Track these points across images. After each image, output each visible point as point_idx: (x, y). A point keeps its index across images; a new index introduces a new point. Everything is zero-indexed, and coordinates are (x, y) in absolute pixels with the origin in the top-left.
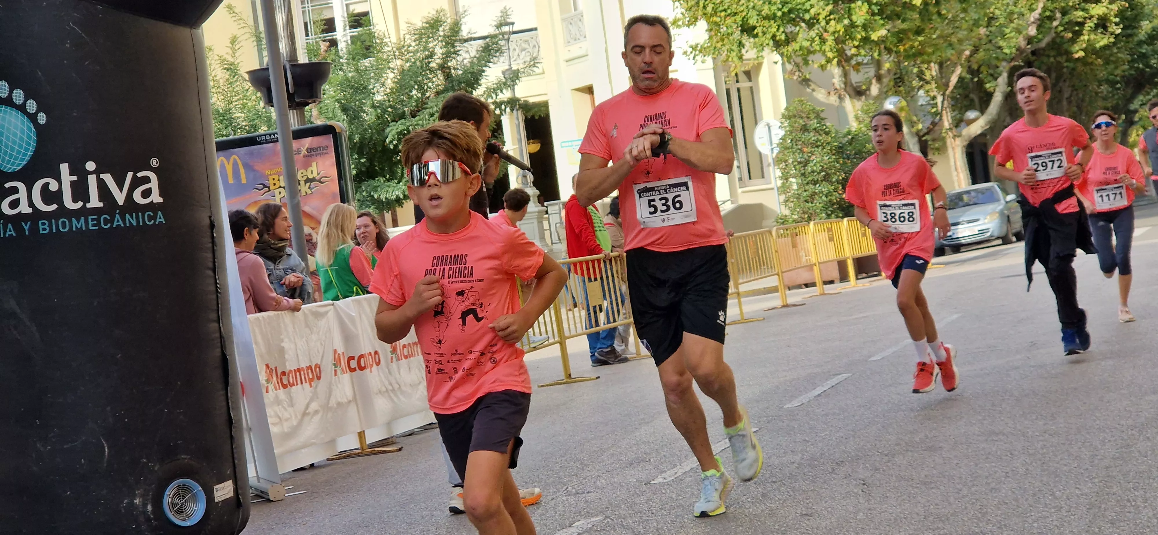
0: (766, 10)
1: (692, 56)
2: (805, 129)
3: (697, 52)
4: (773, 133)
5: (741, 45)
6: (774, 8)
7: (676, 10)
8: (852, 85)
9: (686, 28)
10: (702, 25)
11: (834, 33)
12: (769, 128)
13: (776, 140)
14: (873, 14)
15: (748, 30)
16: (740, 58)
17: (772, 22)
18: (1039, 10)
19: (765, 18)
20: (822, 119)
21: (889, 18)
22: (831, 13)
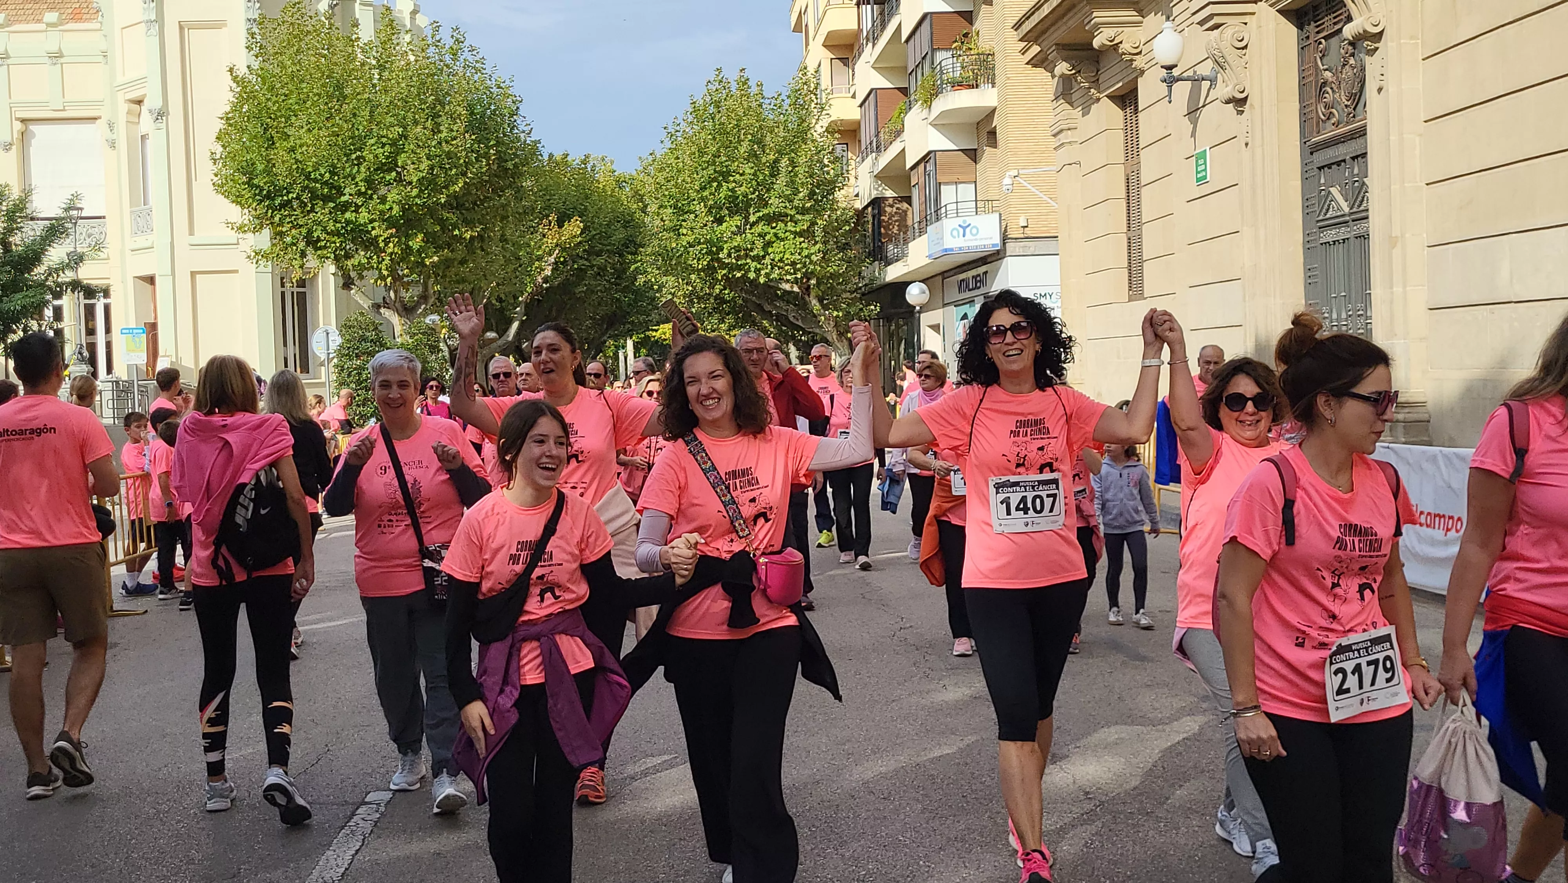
0: (331, 227)
1: (254, 261)
2: (363, 339)
3: (260, 257)
4: (331, 338)
5: (303, 255)
6: (338, 225)
7: (244, 217)
8: (402, 302)
9: (250, 235)
10: (266, 233)
11: (392, 254)
12: (328, 334)
13: (333, 346)
14: (427, 242)
15: (312, 242)
16: (301, 267)
17: (336, 237)
18: (555, 255)
19: (328, 234)
20: (381, 332)
21: (439, 248)
22: (392, 236)
